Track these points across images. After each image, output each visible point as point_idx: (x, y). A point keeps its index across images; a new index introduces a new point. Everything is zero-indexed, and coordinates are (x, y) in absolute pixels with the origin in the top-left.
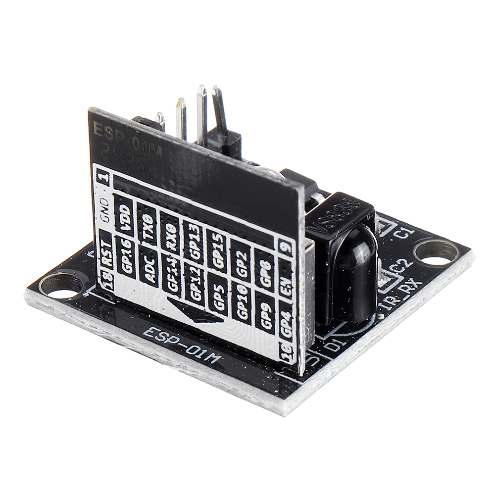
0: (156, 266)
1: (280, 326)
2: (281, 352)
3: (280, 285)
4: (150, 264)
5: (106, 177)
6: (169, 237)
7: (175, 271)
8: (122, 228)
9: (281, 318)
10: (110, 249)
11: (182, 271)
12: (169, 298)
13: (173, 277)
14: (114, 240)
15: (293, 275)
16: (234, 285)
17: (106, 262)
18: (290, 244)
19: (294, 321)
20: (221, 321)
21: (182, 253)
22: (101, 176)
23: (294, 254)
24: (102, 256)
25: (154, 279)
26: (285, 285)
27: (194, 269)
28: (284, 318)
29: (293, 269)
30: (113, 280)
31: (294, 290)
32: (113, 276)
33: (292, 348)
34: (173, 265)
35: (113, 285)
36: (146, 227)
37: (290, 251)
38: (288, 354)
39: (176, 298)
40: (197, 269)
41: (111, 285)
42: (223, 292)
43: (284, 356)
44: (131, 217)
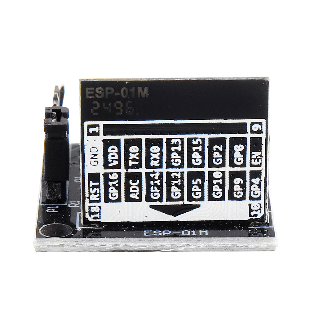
0: (140, 186)
1: (251, 191)
2: (251, 210)
3: (251, 159)
4: (134, 185)
5: (96, 129)
6: (154, 156)
7: (158, 182)
8: (110, 165)
9: (251, 184)
10: (98, 186)
11: (165, 180)
12: (151, 207)
13: (155, 187)
14: (102, 178)
15: (263, 147)
16: (211, 173)
17: (94, 197)
18: (261, 124)
19: (263, 184)
20: (198, 206)
21: (164, 165)
22: (91, 130)
23: (264, 131)
24: (90, 194)
25: (138, 195)
26: (256, 158)
27: (176, 174)
28: (254, 184)
29: (263, 142)
30: (100, 211)
31: (263, 159)
32: (100, 207)
33: (260, 204)
34: (156, 178)
35: (100, 215)
36: (132, 156)
37: (260, 129)
38: (256, 211)
39: (158, 203)
40: (177, 173)
41: (98, 215)
42: (200, 183)
43: (252, 213)
44: (119, 153)
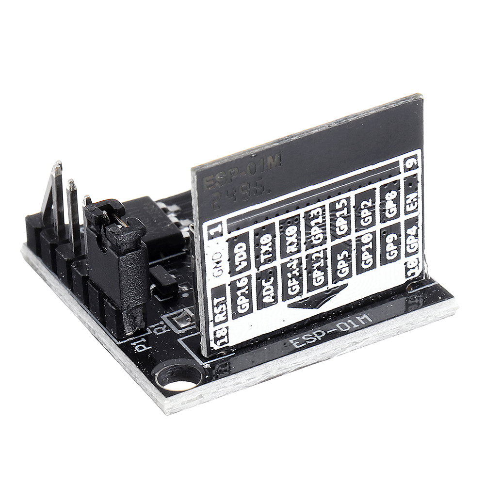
0: (275, 284)
1: (406, 245)
2: (407, 270)
3: (406, 204)
4: (267, 285)
5: (218, 229)
6: (289, 240)
7: (296, 272)
8: (237, 269)
9: (407, 236)
10: (224, 302)
11: (304, 266)
12: (289, 306)
13: (294, 279)
14: (228, 289)
15: (419, 185)
16: (359, 239)
17: (220, 318)
18: (415, 157)
19: (420, 231)
20: (345, 286)
21: (303, 247)
22: (212, 232)
23: (420, 165)
24: (214, 315)
25: (273, 297)
26: (411, 202)
27: (318, 255)
28: (410, 235)
29: (419, 179)
30: (227, 334)
31: (420, 200)
32: (227, 328)
33: (418, 259)
34: (294, 267)
35: (228, 338)
36: (264, 249)
37: (416, 164)
38: (413, 268)
39: (298, 299)
40: (319, 252)
41: (225, 340)
42: (347, 256)
43: (409, 273)
44: (248, 251)
